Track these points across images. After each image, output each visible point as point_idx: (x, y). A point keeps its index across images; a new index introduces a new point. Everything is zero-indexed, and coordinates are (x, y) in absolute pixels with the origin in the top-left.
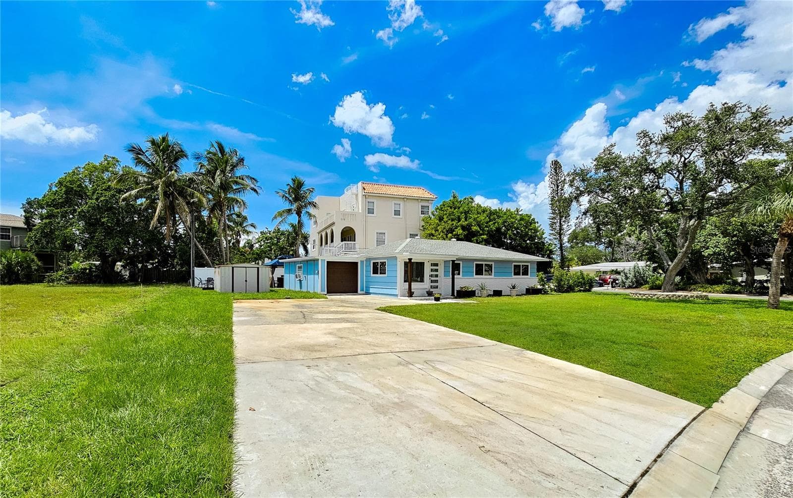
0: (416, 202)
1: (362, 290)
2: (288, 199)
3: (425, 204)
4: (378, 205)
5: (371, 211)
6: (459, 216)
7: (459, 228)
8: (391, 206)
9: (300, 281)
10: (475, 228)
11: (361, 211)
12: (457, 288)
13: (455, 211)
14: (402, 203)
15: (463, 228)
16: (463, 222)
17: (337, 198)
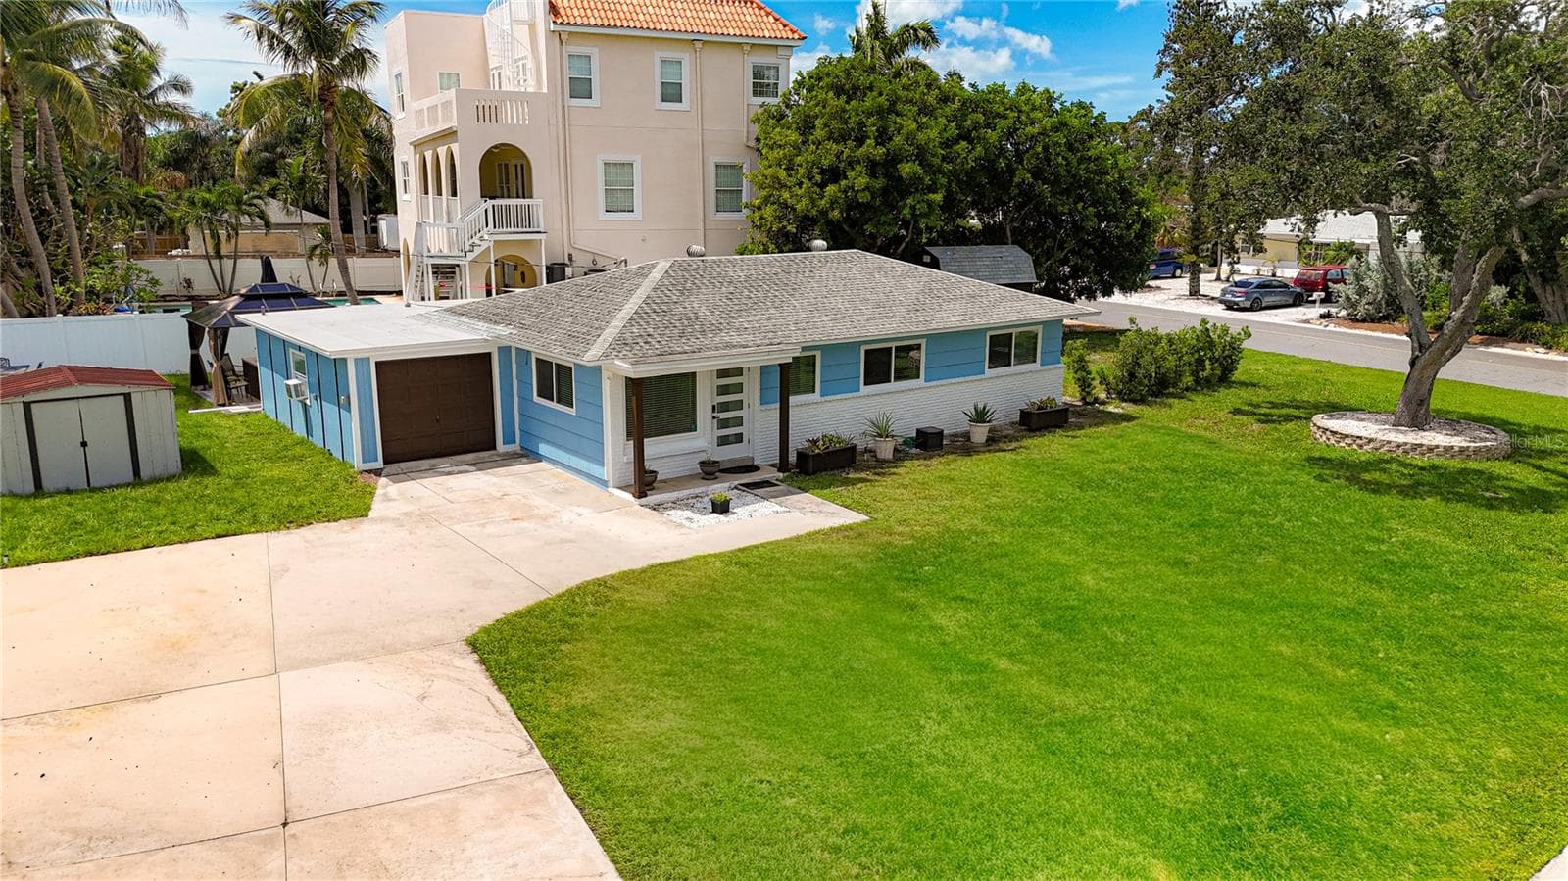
0: (735, 54)
1: (509, 439)
2: (281, 41)
3: (764, 59)
4: (600, 65)
5: (581, 88)
6: (862, 125)
7: (858, 168)
8: (651, 69)
9: (305, 405)
10: (907, 169)
11: (545, 91)
12: (797, 442)
13: (847, 107)
14: (686, 57)
15: (873, 167)
16: (871, 149)
17: (468, 20)
